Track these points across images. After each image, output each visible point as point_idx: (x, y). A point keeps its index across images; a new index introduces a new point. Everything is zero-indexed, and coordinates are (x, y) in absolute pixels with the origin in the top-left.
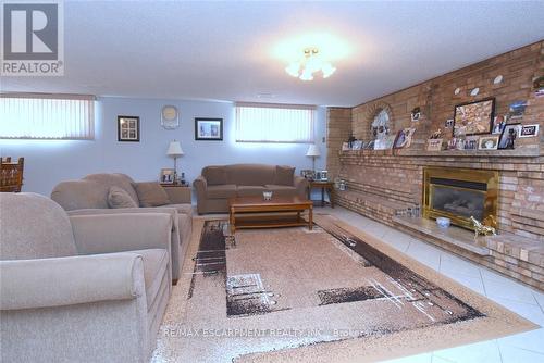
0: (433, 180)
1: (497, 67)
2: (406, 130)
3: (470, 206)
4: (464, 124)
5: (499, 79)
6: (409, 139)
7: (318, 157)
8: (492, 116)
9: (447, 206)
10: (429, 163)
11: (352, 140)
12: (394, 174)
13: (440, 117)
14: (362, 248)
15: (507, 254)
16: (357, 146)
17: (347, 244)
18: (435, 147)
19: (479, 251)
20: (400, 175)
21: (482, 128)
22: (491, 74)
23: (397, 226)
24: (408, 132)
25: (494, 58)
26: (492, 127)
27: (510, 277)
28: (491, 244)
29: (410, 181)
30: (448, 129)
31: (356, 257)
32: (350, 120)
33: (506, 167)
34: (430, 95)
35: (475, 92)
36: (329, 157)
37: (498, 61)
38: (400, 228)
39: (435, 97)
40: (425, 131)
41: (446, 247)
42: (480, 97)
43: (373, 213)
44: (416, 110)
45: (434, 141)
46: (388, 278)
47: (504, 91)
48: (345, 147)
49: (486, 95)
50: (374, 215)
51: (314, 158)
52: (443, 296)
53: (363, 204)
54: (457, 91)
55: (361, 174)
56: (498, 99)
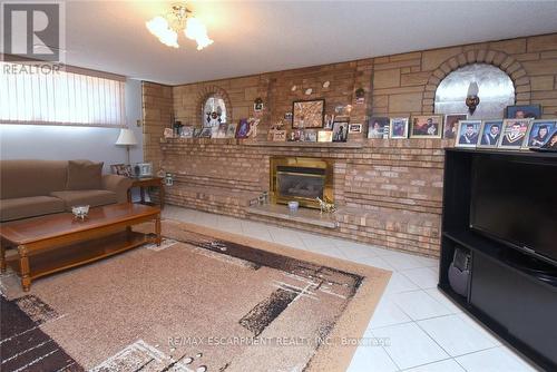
0: (280, 168)
1: (325, 73)
2: (251, 119)
3: (310, 188)
4: (302, 118)
5: (326, 85)
6: (254, 129)
7: (133, 146)
8: (324, 114)
9: (291, 190)
10: (275, 153)
11: (178, 126)
12: (236, 164)
13: (278, 110)
14: (235, 250)
15: (351, 223)
16: (186, 134)
17: (217, 250)
18: (279, 137)
19: (331, 225)
20: (244, 165)
21: (316, 124)
22: (322, 79)
23: (249, 217)
24: (253, 122)
25: (323, 66)
26: (324, 123)
27: (350, 239)
28: (339, 217)
29: (258, 170)
30: (287, 121)
31: (240, 263)
32: (171, 100)
33: (340, 156)
34: (269, 87)
35: (309, 92)
36: (148, 146)
37: (326, 69)
38: (253, 218)
39: (274, 90)
40: (266, 122)
41: (299, 227)
42: (313, 97)
43: (219, 208)
44: (258, 101)
45: (278, 132)
46: (284, 274)
47: (331, 94)
48: (168, 133)
49: (318, 96)
50: (222, 209)
51: (128, 148)
52: (331, 273)
53: (206, 199)
54: (294, 89)
55: (194, 166)
56: (328, 100)
